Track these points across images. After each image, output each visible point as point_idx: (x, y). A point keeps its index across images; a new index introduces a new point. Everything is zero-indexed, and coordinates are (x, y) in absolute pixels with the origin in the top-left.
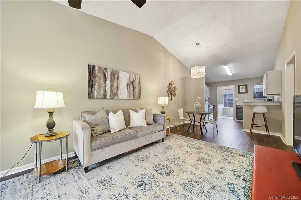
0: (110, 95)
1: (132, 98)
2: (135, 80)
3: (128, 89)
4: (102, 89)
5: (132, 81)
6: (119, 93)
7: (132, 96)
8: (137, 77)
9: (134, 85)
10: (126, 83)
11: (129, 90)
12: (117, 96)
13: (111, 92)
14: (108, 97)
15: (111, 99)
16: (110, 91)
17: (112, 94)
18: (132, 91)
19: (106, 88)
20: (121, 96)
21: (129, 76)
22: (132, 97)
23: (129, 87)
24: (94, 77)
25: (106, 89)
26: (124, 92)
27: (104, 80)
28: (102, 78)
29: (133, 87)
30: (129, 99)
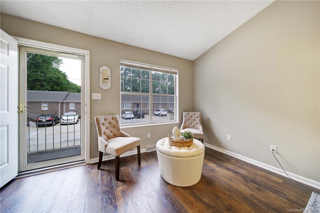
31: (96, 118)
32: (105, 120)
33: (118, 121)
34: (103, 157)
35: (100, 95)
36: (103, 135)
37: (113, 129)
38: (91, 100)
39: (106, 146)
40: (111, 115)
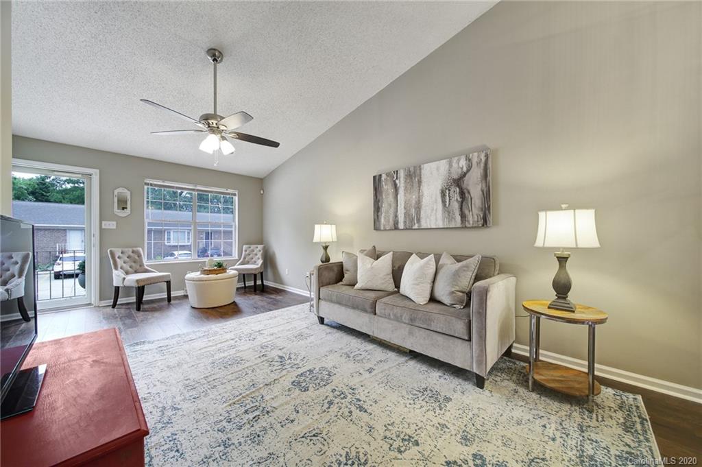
0: (405, 222)
1: (459, 225)
2: (468, 171)
3: (444, 202)
4: (392, 211)
5: (456, 177)
6: (421, 216)
7: (458, 218)
8: (475, 160)
9: (464, 186)
10: (440, 188)
11: (447, 204)
12: (417, 222)
13: (407, 214)
14: (401, 226)
15: (407, 229)
16: (405, 214)
17: (407, 219)
18: (456, 206)
19: (397, 209)
20: (426, 223)
21: (448, 166)
22: (455, 221)
23: (448, 197)
24: (381, 193)
25: (397, 211)
26: (434, 212)
27: (394, 195)
28: (392, 191)
29: (462, 194)
30: (447, 228)
31: (111, 251)
32: (122, 253)
33: (141, 256)
34: (119, 299)
35: (115, 223)
36: (119, 269)
37: (133, 264)
38: (101, 230)
39: (124, 279)
40: (130, 247)
